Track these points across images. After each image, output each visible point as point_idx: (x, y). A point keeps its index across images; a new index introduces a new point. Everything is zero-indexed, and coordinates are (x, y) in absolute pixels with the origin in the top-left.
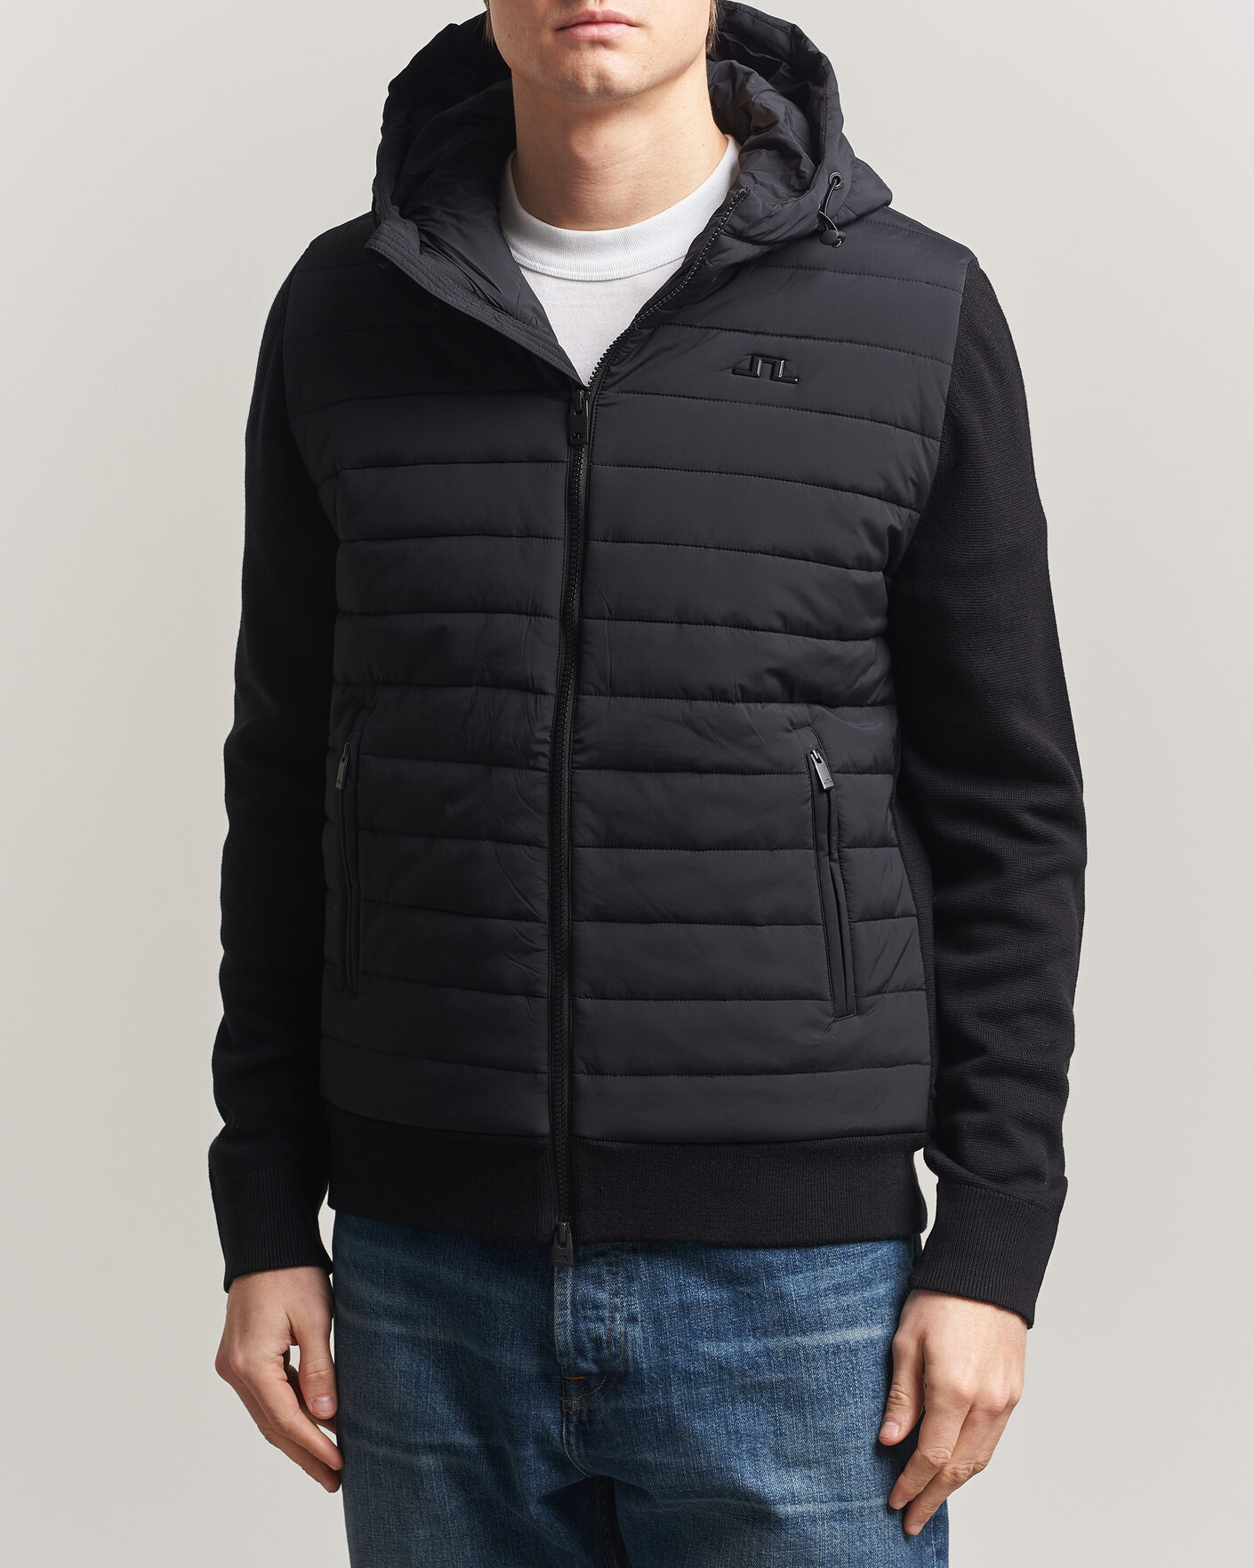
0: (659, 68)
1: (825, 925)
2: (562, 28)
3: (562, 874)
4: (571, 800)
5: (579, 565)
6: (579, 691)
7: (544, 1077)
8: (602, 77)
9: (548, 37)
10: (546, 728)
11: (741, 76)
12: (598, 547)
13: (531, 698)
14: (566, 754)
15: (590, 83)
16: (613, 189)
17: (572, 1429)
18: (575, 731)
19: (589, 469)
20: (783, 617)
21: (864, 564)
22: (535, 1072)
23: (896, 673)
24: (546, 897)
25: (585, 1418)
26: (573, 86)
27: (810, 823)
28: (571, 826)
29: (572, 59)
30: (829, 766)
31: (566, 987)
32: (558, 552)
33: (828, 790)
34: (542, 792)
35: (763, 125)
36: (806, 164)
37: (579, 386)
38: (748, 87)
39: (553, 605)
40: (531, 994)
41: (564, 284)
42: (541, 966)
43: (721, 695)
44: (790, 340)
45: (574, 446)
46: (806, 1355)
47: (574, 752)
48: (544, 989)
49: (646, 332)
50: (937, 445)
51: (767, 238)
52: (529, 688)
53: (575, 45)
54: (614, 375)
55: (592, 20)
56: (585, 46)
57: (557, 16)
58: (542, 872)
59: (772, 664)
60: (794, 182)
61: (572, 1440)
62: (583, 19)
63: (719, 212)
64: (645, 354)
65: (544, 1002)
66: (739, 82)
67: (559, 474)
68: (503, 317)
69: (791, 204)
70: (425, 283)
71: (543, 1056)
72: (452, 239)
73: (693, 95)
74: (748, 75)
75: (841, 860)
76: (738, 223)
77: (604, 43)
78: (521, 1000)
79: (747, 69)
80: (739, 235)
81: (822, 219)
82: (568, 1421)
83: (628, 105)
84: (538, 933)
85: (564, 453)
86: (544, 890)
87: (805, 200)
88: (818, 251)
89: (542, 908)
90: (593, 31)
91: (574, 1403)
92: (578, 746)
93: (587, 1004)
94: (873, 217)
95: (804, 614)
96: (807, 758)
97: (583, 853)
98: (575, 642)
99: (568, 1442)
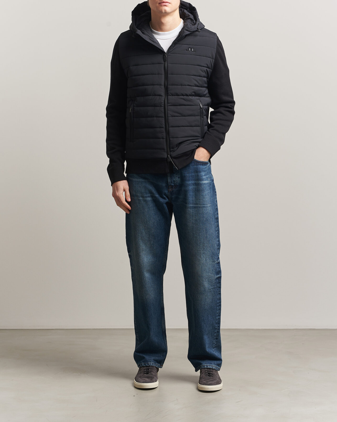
0: (173, 9)
1: (201, 127)
2: (160, 3)
3: (166, 121)
4: (167, 110)
5: (166, 78)
6: (167, 96)
7: (166, 150)
8: (165, 10)
9: (158, 5)
10: (163, 101)
11: (183, 10)
12: (169, 75)
13: (160, 97)
14: (166, 104)
15: (164, 11)
16: (167, 27)
17: (170, 193)
18: (167, 101)
19: (167, 65)
20: (195, 84)
21: (204, 77)
22: (164, 149)
23: (209, 92)
24: (164, 124)
25: (172, 192)
26: (161, 12)
27: (200, 113)
28: (167, 114)
29: (161, 8)
30: (202, 105)
31: (168, 137)
32: (163, 76)
33: (202, 108)
34: (163, 110)
35: (187, 16)
36: (195, 21)
37: (165, 53)
38: (184, 11)
39: (163, 84)
40: (163, 138)
41: (162, 40)
42: (164, 134)
43: (187, 95)
44: (194, 46)
45: (165, 61)
46: (201, 184)
47: (167, 104)
48: (165, 138)
49: (174, 45)
50: (214, 60)
51: (191, 31)
52: (160, 95)
53: (162, 6)
54: (170, 51)
55: (164, 2)
56: (163, 6)
57: (159, 2)
58: (164, 121)
59: (193, 91)
60: (193, 24)
61: (170, 195)
62: (163, 2)
63: (183, 28)
64: (174, 48)
65: (165, 139)
66: (182, 11)
67: (163, 65)
68: (154, 43)
69: (193, 26)
70: (144, 38)
71: (165, 147)
72: (145, 32)
73: (177, 13)
74: (184, 10)
75: (203, 118)
76: (187, 29)
77: (166, 6)
78: (162, 139)
79: (183, 9)
80: (187, 30)
81: (197, 28)
82: (169, 192)
83: (168, 14)
84: (163, 130)
85: (163, 62)
86: (164, 123)
87: (195, 26)
88: (197, 32)
89: (164, 126)
90: (164, 4)
91: (170, 190)
92: (168, 103)
93: (171, 139)
94: (203, 29)
95: (198, 84)
96: (199, 104)
97: (169, 118)
98: (167, 89)
99: (169, 195)
